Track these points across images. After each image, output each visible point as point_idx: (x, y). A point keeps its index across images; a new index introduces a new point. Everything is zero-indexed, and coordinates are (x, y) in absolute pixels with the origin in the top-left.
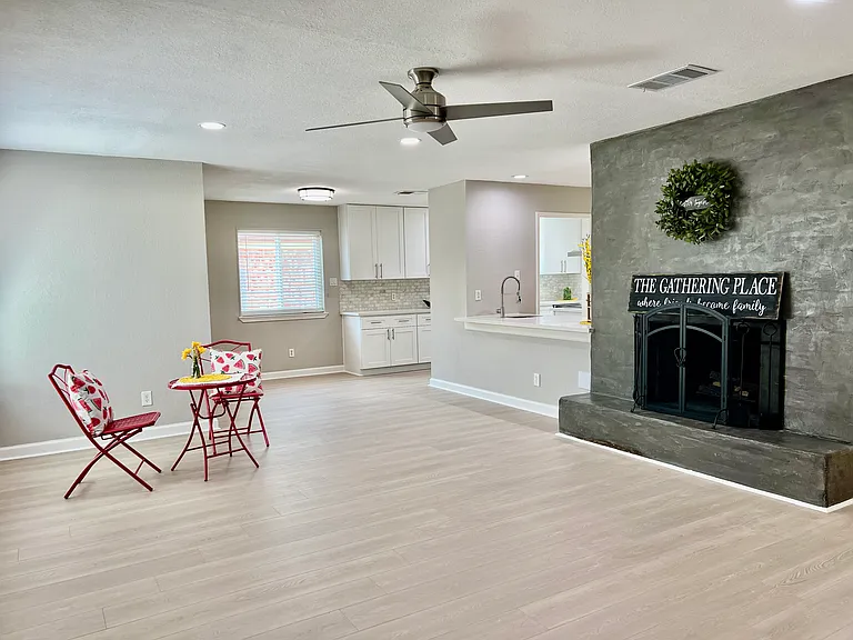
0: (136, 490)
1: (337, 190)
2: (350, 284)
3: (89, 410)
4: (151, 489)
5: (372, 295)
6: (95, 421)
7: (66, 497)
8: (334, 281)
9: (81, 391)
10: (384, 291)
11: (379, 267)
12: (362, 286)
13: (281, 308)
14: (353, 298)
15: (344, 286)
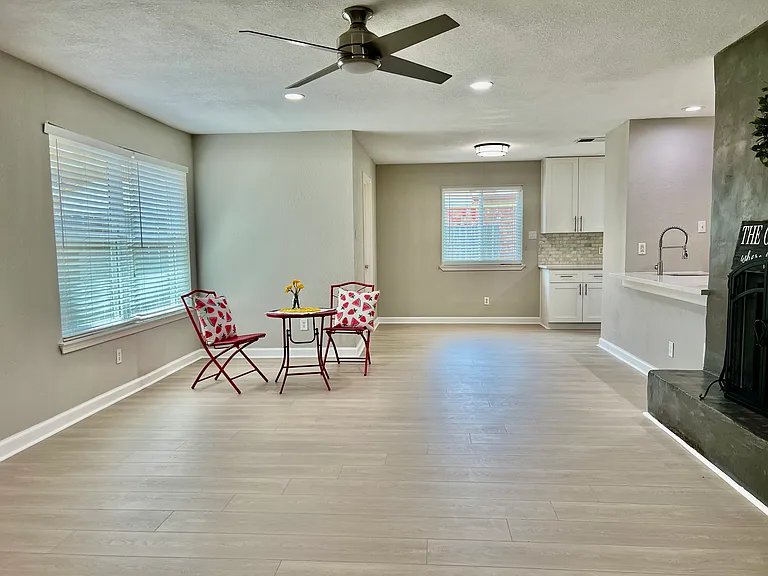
0: (229, 390)
1: (512, 145)
2: (550, 237)
3: (205, 325)
4: (239, 393)
5: (575, 249)
6: (209, 334)
7: (193, 388)
8: (533, 235)
9: (202, 310)
10: (590, 245)
11: (578, 220)
12: (565, 239)
13: (480, 259)
14: (553, 251)
15: (544, 239)
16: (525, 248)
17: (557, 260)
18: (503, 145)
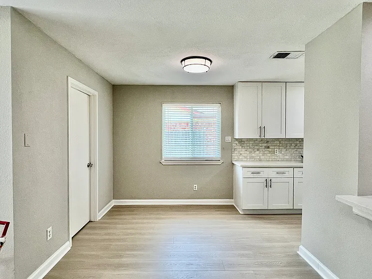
2: (241, 141)
5: (258, 150)
8: (228, 139)
10: (268, 147)
11: (262, 129)
12: (251, 142)
13: (190, 156)
14: (243, 151)
15: (237, 142)
16: (223, 149)
17: (245, 157)
18: (206, 58)
